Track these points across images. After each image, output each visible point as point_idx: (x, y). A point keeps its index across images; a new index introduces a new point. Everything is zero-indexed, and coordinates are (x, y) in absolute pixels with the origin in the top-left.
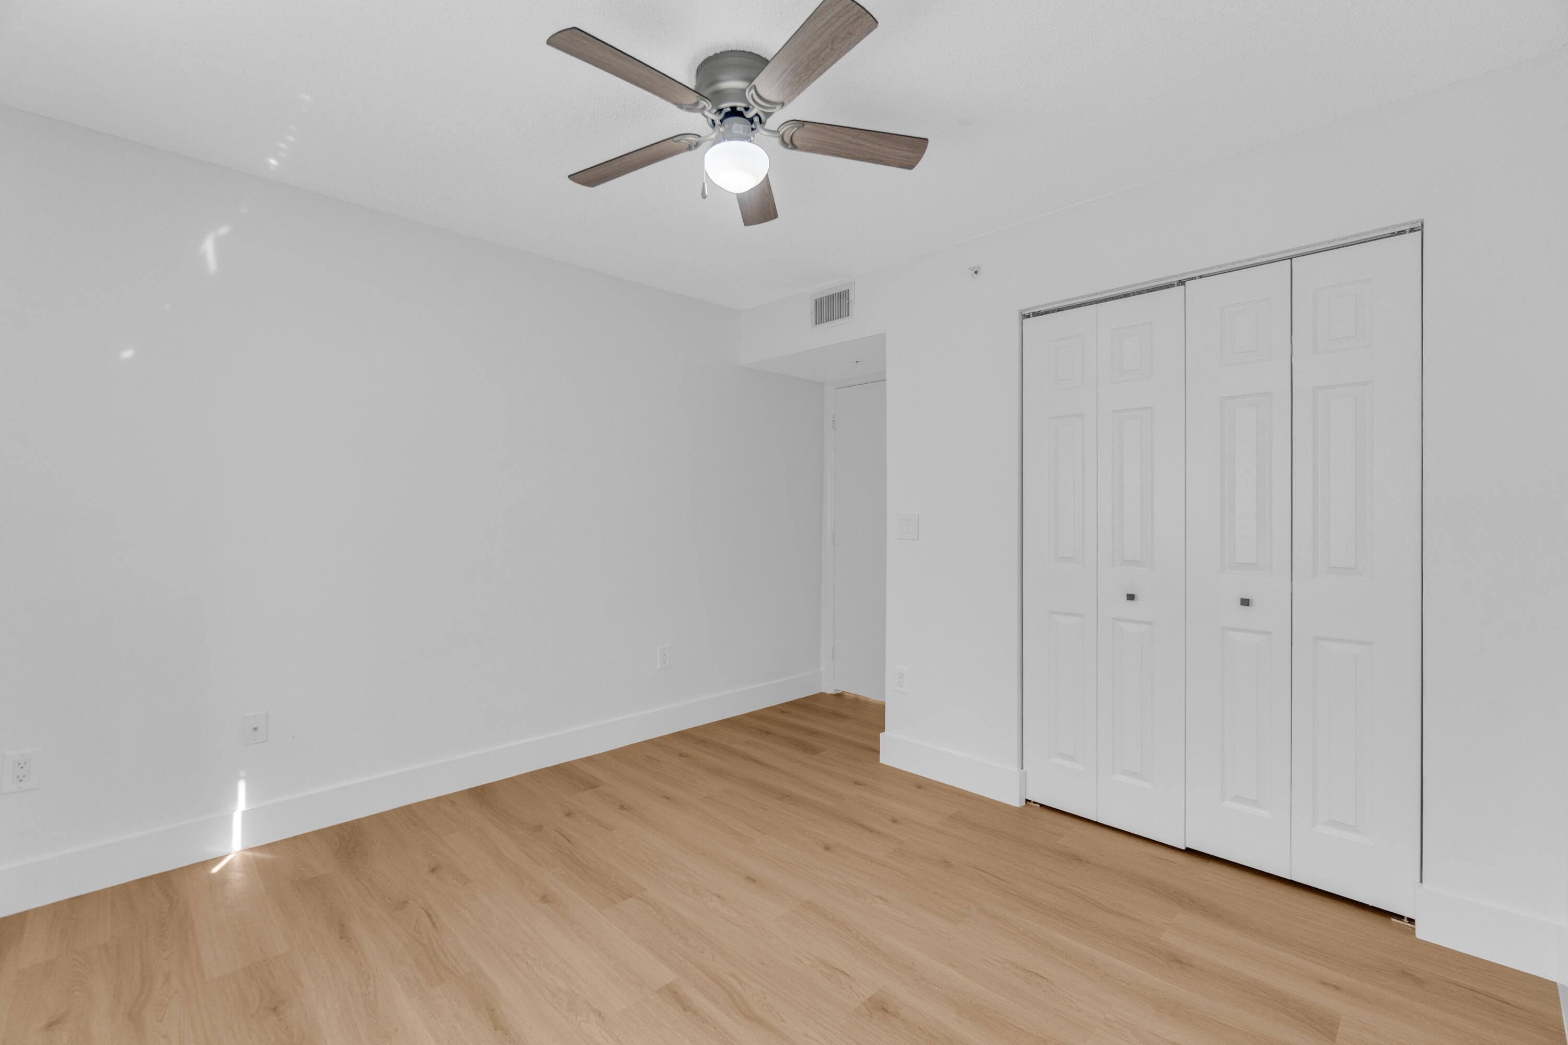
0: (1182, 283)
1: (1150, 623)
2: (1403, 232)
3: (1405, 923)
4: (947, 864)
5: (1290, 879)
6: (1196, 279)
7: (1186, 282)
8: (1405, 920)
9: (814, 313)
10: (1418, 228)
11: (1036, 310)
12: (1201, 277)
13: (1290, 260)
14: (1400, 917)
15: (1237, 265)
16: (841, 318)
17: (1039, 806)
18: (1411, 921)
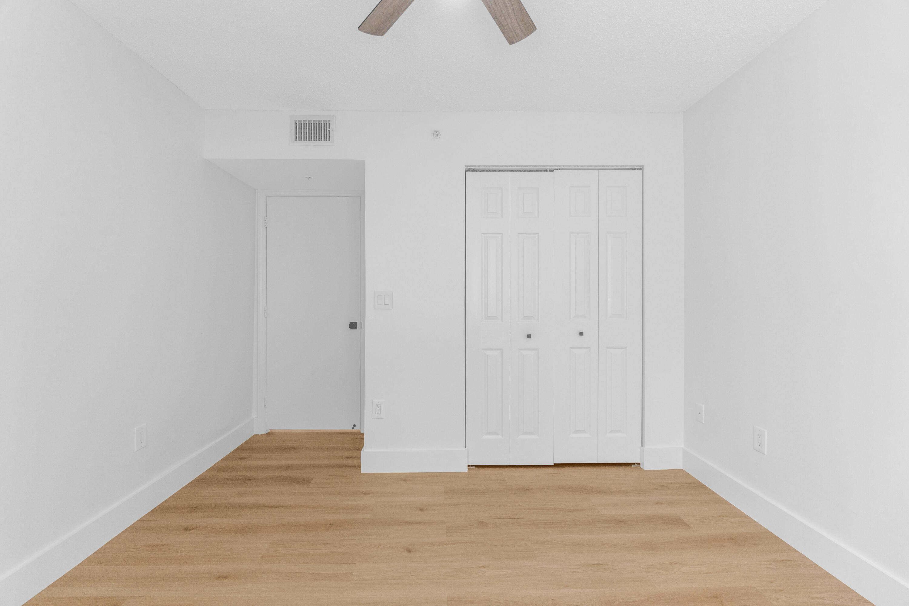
0: (552, 170)
1: (536, 349)
2: (635, 169)
3: (636, 465)
4: (482, 523)
5: (597, 463)
6: (558, 170)
7: (555, 171)
8: (636, 464)
9: (294, 131)
10: (641, 169)
11: (474, 168)
12: (560, 169)
13: (597, 171)
14: (634, 464)
15: (577, 168)
16: (321, 140)
17: (475, 467)
18: (639, 464)
